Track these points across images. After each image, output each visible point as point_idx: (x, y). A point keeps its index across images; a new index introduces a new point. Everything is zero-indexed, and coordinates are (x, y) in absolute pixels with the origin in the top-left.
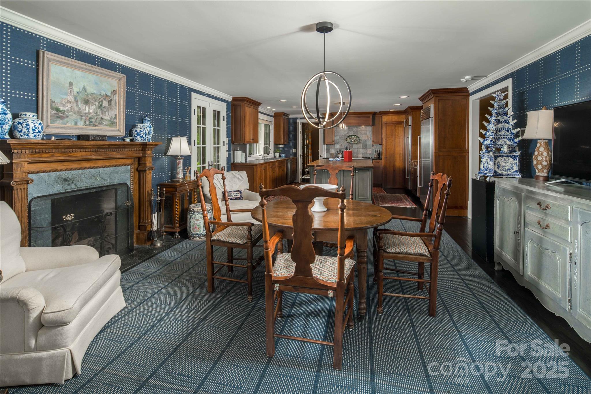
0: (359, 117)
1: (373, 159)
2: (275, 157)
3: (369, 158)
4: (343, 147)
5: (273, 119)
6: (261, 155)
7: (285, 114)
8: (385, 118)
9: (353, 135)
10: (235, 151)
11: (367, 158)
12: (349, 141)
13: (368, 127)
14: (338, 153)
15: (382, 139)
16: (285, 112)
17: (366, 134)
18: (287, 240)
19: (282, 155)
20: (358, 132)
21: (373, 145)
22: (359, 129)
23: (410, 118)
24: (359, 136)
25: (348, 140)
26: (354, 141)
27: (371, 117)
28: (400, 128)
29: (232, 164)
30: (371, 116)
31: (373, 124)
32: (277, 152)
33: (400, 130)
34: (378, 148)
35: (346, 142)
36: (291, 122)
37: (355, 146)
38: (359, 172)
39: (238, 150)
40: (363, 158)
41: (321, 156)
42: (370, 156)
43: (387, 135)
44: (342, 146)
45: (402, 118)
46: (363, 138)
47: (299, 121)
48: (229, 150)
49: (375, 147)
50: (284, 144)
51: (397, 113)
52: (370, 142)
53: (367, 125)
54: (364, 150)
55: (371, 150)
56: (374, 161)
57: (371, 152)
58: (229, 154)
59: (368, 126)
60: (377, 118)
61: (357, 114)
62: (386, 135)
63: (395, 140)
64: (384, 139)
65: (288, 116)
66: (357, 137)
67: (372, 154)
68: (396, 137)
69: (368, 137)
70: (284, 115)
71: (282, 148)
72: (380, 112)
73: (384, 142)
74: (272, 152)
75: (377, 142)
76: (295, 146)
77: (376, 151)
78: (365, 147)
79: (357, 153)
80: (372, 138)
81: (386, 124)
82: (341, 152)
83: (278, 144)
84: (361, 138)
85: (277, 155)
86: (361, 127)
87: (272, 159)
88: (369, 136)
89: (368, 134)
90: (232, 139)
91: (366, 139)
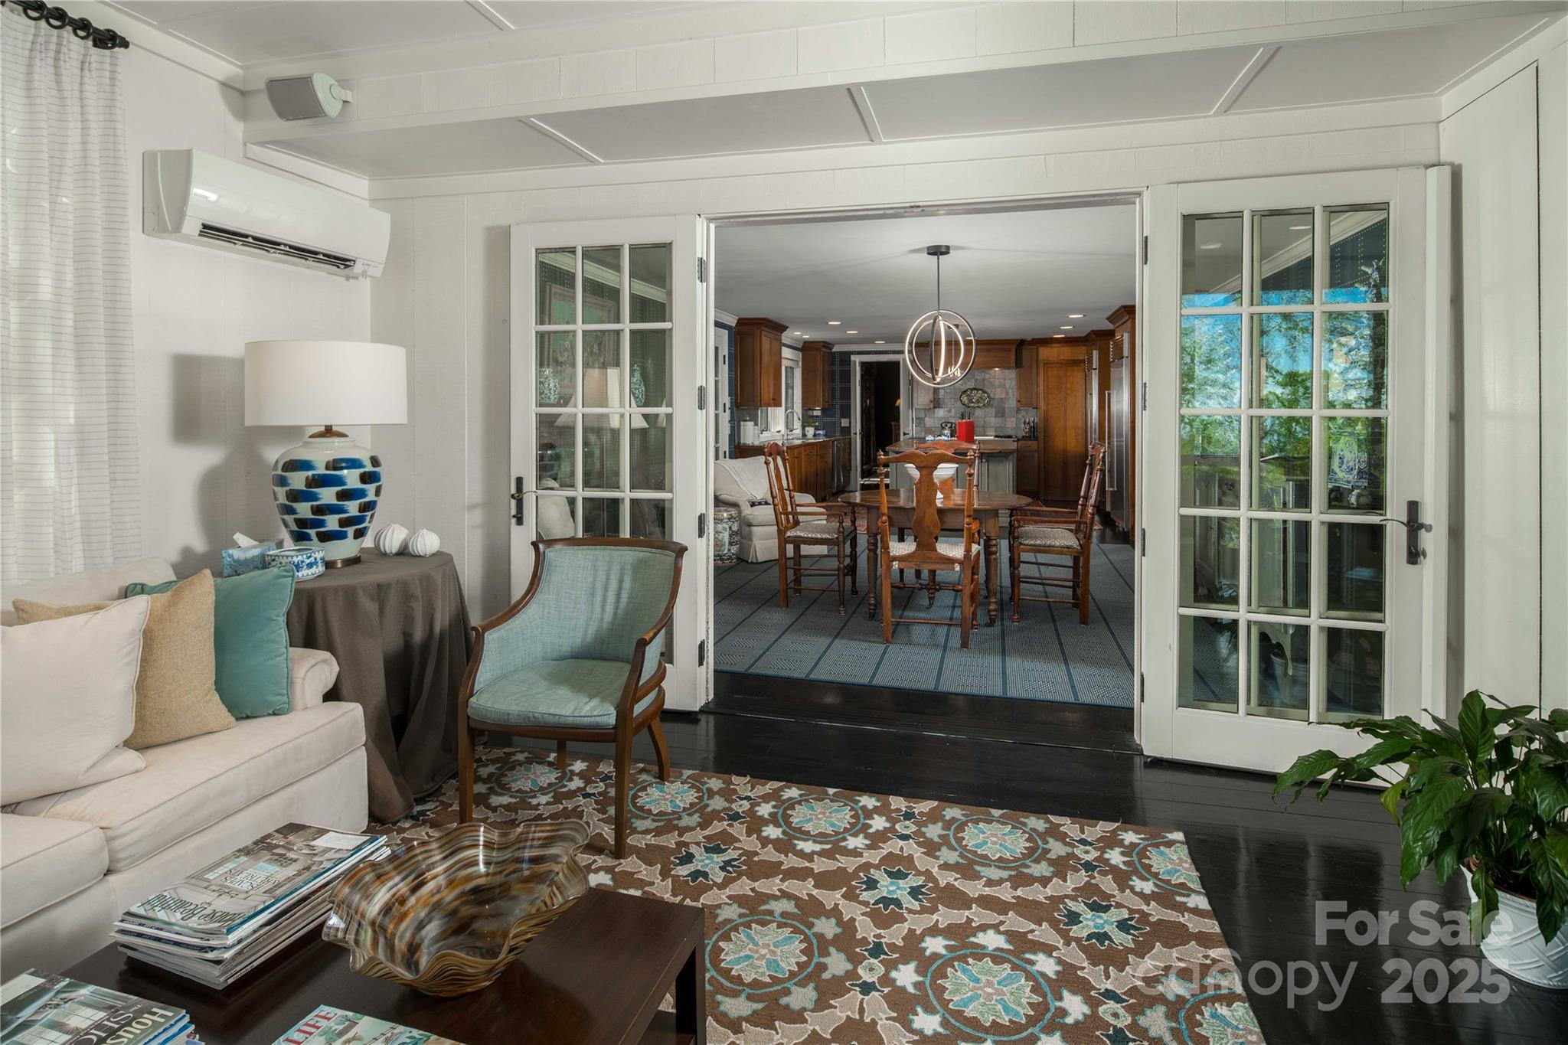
0: (988, 351)
1: (1018, 440)
2: (804, 435)
3: (1010, 437)
4: (952, 414)
5: (800, 354)
6: (779, 432)
7: (827, 345)
8: (1045, 353)
9: (975, 389)
10: (742, 423)
11: (1005, 437)
12: (966, 402)
13: (1007, 371)
14: (943, 428)
15: (1038, 395)
16: (827, 341)
17: (1002, 386)
18: (897, 529)
19: (818, 432)
20: (986, 382)
21: (1018, 411)
22: (987, 376)
23: (1095, 353)
24: (988, 391)
25: (965, 399)
26: (978, 402)
27: (1014, 350)
28: (1075, 373)
29: (735, 447)
30: (1013, 348)
31: (1018, 364)
32: (809, 426)
33: (1077, 376)
34: (1031, 416)
35: (959, 403)
36: (837, 360)
37: (978, 412)
38: (987, 461)
39: (746, 421)
40: (996, 436)
41: (905, 434)
42: (1012, 433)
43: (1048, 386)
44: (950, 411)
45: (1080, 352)
46: (998, 394)
47: (857, 359)
48: (731, 421)
49: (1023, 413)
50: (823, 410)
51: (1070, 341)
52: (1012, 403)
53: (1004, 366)
54: (999, 420)
55: (1014, 419)
56: (1020, 443)
57: (1016, 424)
58: (732, 428)
59: (1009, 368)
60: (1026, 353)
61: (984, 344)
62: (1047, 388)
63: (1065, 398)
64: (1041, 397)
65: (831, 349)
66: (984, 392)
67: (1017, 428)
68: (1069, 392)
69: (1007, 393)
70: (823, 346)
71: (817, 416)
72: (1033, 339)
73: (1042, 404)
74: (797, 425)
75: (1026, 401)
76: (846, 412)
77: (1025, 423)
78: (1001, 413)
79: (983, 427)
80: (1015, 394)
81: (1046, 364)
82: (949, 425)
83: (810, 409)
84: (992, 395)
85: (810, 431)
86: (992, 372)
87: (798, 439)
88: (1010, 391)
89: (1007, 385)
90: (736, 399)
91: (1003, 396)
